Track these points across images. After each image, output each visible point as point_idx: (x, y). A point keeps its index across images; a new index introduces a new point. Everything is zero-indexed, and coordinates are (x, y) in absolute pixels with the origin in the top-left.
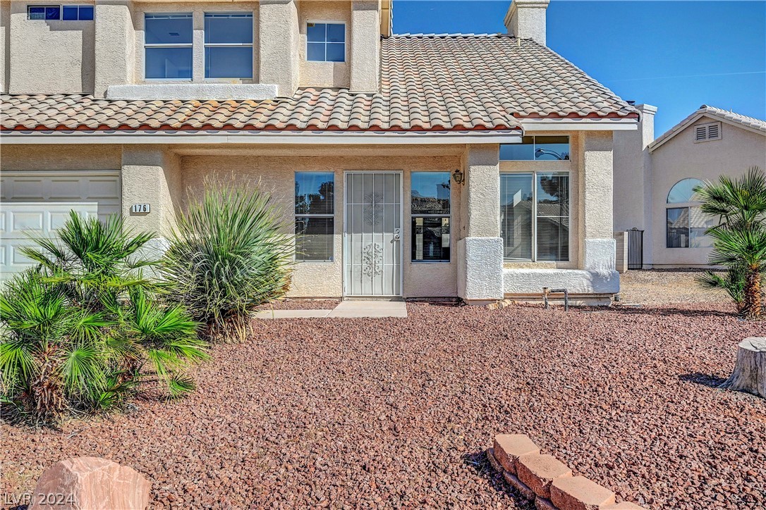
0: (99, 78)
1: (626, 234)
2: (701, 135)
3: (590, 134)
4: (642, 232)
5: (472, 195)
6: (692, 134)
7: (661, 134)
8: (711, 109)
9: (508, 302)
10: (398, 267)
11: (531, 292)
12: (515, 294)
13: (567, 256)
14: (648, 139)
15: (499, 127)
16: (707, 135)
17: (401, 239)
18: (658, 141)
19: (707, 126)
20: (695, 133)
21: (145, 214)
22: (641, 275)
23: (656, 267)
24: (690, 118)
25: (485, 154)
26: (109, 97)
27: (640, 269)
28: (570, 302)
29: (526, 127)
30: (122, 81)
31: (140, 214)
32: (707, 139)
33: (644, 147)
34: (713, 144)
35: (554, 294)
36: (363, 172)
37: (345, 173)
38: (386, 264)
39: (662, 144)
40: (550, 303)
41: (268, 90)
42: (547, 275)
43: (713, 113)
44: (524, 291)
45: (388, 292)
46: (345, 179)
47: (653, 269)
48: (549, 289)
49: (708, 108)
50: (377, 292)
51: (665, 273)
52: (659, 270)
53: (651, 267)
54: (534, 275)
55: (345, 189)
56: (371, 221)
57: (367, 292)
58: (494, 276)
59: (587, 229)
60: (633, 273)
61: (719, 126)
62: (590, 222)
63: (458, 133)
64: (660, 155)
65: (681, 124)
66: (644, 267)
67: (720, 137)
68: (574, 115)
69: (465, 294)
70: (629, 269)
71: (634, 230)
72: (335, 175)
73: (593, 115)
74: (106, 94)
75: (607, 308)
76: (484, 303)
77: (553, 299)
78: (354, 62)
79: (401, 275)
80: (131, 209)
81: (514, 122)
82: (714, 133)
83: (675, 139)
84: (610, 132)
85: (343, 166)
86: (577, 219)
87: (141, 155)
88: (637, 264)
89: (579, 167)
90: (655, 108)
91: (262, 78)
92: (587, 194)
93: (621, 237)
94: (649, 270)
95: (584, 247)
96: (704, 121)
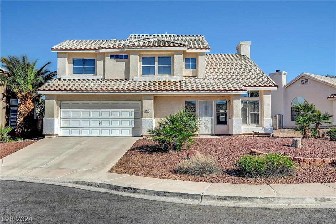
0: (131, 75)
1: (277, 116)
2: (302, 82)
3: (264, 91)
4: (283, 115)
5: (234, 107)
6: (300, 82)
7: (289, 82)
8: (306, 74)
9: (243, 135)
10: (213, 126)
11: (249, 133)
12: (245, 133)
13: (259, 123)
14: (285, 83)
15: (241, 90)
16: (304, 83)
17: (214, 119)
18: (288, 84)
19: (304, 79)
20: (301, 82)
21: (149, 112)
22: (282, 130)
23: (288, 128)
24: (298, 76)
25: (237, 97)
26: (134, 80)
27: (283, 128)
28: (259, 136)
29: (247, 89)
30: (137, 76)
31: (147, 112)
32: (305, 84)
33: (283, 86)
34: (307, 85)
35: (256, 134)
36: (203, 101)
37: (198, 101)
38: (210, 125)
39: (290, 85)
40: (254, 136)
41: (177, 78)
42: (254, 128)
43: (306, 75)
44: (247, 132)
45: (210, 133)
46: (198, 102)
47: (287, 128)
48: (254, 132)
49: (305, 73)
50: (207, 133)
51: (291, 130)
52: (289, 129)
53: (286, 128)
54: (250, 128)
55: (198, 105)
56: (206, 114)
57: (205, 133)
58: (240, 128)
59: (264, 116)
60: (280, 130)
61: (308, 80)
62: (265, 114)
63: (230, 91)
64: (289, 89)
65: (296, 78)
66: (284, 128)
67: (309, 83)
68: (260, 86)
69: (232, 133)
70: (278, 128)
71: (280, 115)
72: (196, 101)
73: (265, 86)
74: (133, 79)
75: (270, 137)
76: (238, 135)
77: (255, 135)
78: (199, 69)
79: (214, 128)
80: (145, 111)
81: (245, 88)
82: (307, 82)
83: (294, 84)
84: (270, 90)
85: (198, 99)
86: (261, 113)
87: (147, 97)
88: (281, 127)
89: (262, 99)
90: (286, 73)
91: (175, 75)
92: (264, 106)
93: (275, 117)
94: (285, 129)
95: (263, 121)
96: (303, 78)
